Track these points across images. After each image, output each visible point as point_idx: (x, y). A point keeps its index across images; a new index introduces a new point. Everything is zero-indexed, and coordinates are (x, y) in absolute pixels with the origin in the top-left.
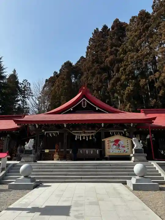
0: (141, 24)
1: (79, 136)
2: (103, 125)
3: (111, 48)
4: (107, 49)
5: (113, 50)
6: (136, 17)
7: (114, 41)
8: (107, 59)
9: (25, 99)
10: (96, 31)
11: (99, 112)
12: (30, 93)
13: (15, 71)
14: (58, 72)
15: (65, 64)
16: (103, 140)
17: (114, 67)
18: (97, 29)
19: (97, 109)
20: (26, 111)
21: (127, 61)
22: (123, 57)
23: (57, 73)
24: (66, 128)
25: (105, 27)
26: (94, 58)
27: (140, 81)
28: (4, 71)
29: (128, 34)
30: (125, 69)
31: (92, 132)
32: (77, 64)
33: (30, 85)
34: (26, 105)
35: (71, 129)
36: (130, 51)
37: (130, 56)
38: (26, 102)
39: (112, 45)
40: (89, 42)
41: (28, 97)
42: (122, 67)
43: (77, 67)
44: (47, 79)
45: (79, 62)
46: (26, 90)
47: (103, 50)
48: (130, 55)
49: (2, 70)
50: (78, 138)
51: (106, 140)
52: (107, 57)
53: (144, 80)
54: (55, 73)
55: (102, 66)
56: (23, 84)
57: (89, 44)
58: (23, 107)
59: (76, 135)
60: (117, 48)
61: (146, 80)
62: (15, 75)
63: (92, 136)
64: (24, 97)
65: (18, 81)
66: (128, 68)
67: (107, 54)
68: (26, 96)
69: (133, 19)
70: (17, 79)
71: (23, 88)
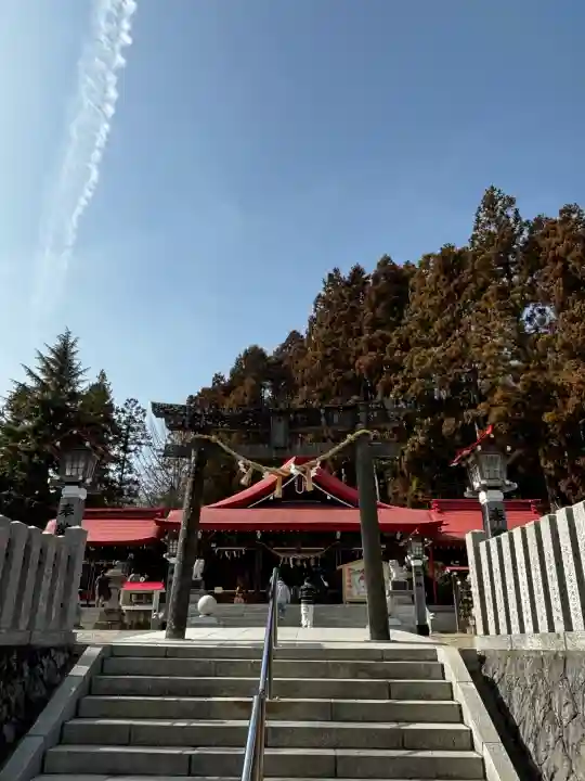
0: (444, 280)
1: (288, 560)
2: (338, 534)
3: (372, 331)
4: (360, 333)
5: (375, 334)
6: (434, 256)
7: (379, 311)
8: (360, 360)
9: (127, 456)
10: (333, 279)
11: (333, 504)
12: (144, 436)
13: (103, 376)
14: (227, 377)
15: (246, 353)
16: (338, 568)
17: (377, 382)
18: (336, 271)
19: (329, 498)
20: (129, 490)
21: (410, 370)
22: (402, 358)
23: (222, 378)
24: (260, 540)
25: (357, 272)
26: (329, 352)
27: (442, 421)
28: (80, 377)
29: (415, 298)
30: (403, 391)
31: (317, 551)
32: (279, 352)
33: (144, 415)
34: (130, 472)
35: (271, 543)
36: (417, 343)
37: (418, 359)
38: (130, 465)
39: (375, 324)
40: (316, 305)
41: (136, 449)
42: (397, 382)
43: (281, 362)
44: (191, 397)
45: (284, 346)
46: (133, 430)
47: (349, 333)
48: (416, 357)
49: (76, 375)
50: (286, 562)
51: (345, 568)
52: (360, 353)
53: (453, 421)
54: (218, 378)
55: (349, 374)
56: (123, 412)
57: (315, 310)
58: (120, 477)
59: (282, 556)
60: (387, 333)
61: (457, 421)
62: (104, 387)
63: (316, 559)
64: (125, 449)
65: (111, 405)
66: (413, 387)
67: (362, 346)
68: (132, 447)
69: (427, 263)
70: (108, 398)
71: (125, 423)
